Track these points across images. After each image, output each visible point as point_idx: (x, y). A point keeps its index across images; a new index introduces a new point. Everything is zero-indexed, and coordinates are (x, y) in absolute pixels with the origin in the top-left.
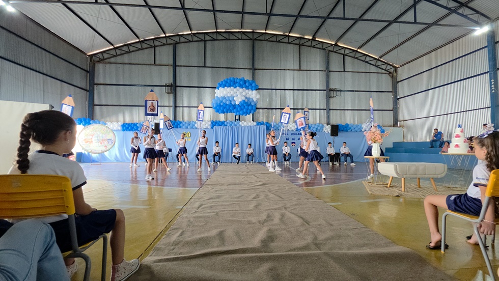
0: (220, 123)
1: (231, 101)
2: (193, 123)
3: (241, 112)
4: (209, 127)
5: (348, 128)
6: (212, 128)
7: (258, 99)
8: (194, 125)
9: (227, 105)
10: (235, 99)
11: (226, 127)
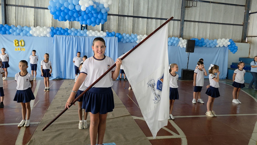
0: (62, 31)
1: (75, 6)
2: (27, 29)
3: (88, 21)
4: (48, 35)
5: (204, 44)
6: (52, 36)
7: (109, 6)
8: (28, 32)
9: (70, 10)
10: (80, 3)
11: (70, 37)
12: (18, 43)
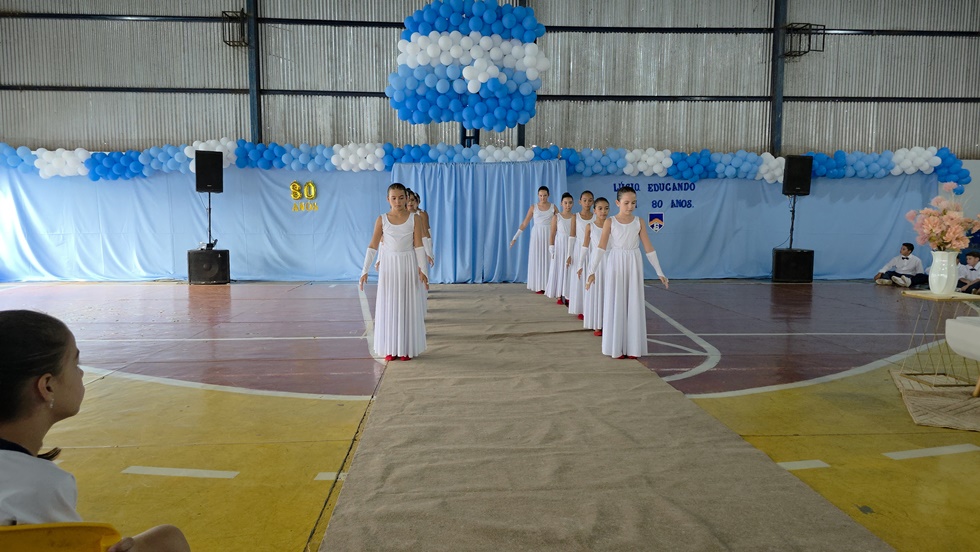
0: (412, 153)
1: (451, 82)
2: (325, 153)
3: (485, 120)
4: (379, 167)
6: (389, 168)
7: (541, 75)
8: (328, 160)
9: (439, 94)
10: (466, 73)
11: (434, 167)
12: (300, 191)
